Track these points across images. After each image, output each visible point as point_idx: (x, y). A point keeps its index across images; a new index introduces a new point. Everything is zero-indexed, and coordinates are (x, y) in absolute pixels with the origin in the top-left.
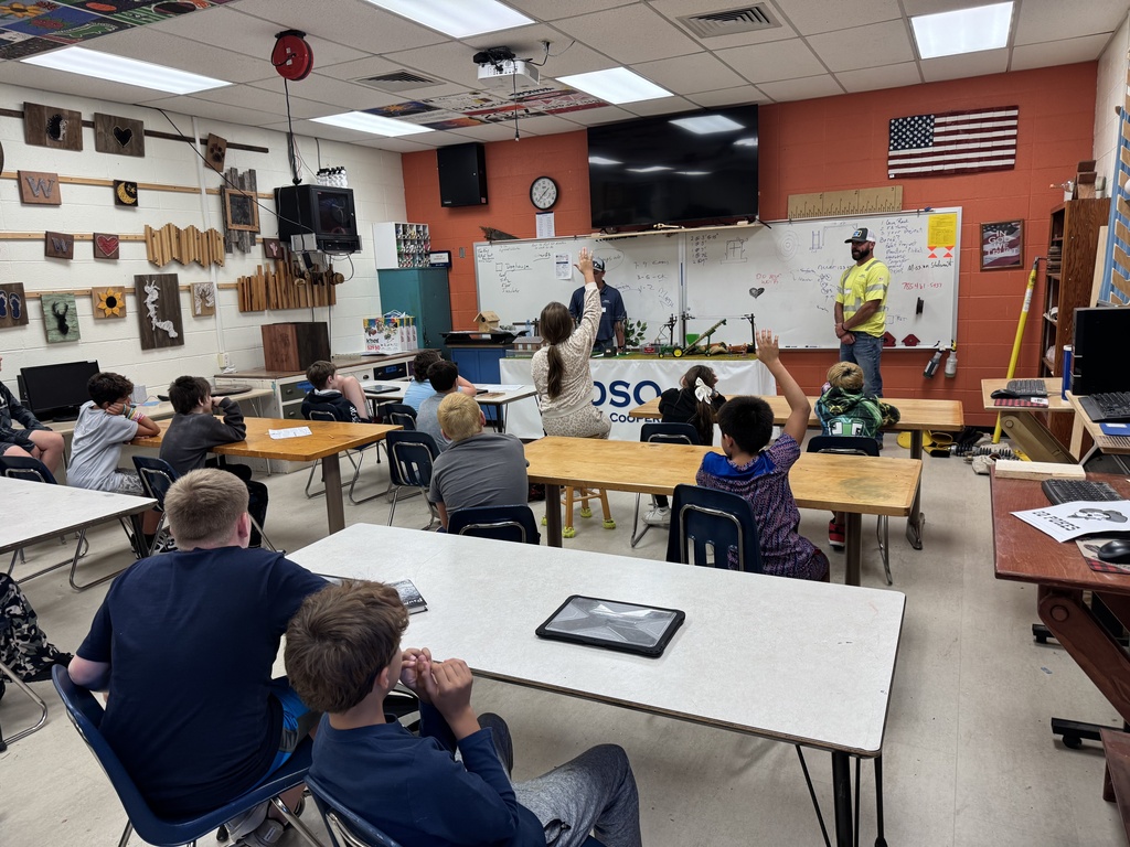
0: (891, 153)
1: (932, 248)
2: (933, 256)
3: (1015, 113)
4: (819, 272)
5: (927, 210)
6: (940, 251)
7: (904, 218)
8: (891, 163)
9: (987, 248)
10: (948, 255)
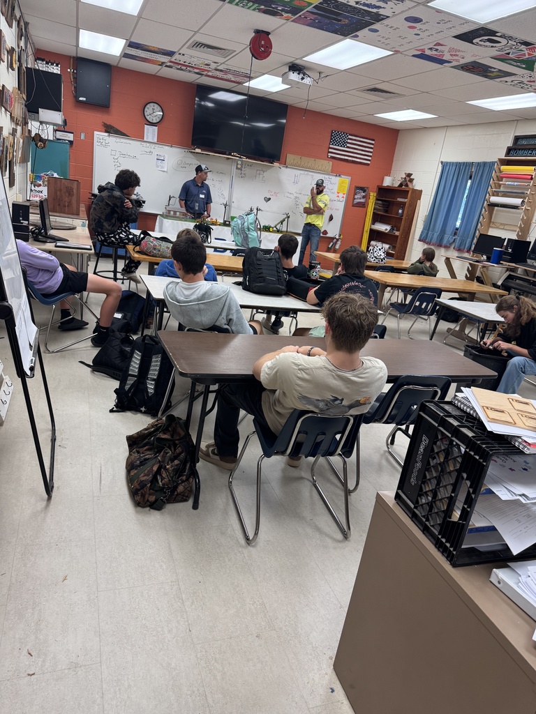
0: (331, 146)
1: (338, 193)
2: (338, 196)
3: (373, 142)
4: (295, 195)
5: (339, 176)
6: (341, 195)
7: (331, 177)
8: (330, 150)
9: (356, 197)
10: (343, 197)
